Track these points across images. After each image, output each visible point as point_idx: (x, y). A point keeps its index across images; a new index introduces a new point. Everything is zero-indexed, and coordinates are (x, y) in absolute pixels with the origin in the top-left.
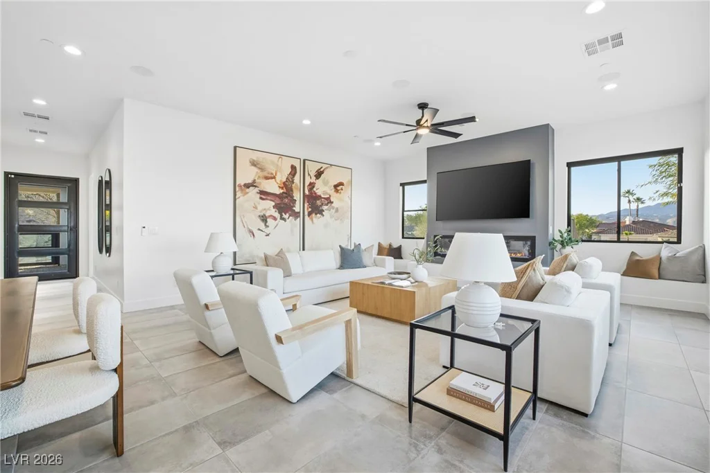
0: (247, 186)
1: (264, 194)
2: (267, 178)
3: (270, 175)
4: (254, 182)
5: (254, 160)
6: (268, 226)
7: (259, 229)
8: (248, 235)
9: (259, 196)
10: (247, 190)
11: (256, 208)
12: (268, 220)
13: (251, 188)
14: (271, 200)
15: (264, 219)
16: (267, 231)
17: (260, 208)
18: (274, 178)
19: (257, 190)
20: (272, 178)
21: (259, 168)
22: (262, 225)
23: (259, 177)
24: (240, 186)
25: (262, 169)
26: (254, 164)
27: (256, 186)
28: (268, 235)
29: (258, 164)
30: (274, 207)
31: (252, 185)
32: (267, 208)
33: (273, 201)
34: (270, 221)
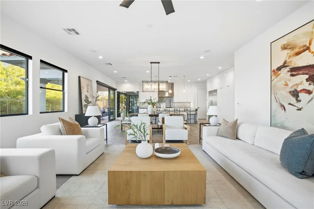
0: (279, 69)
1: (295, 71)
2: (298, 54)
3: (302, 49)
4: (285, 62)
5: (285, 45)
6: (300, 101)
7: (290, 104)
8: (280, 109)
9: (289, 73)
10: (279, 72)
11: (287, 85)
12: (300, 94)
13: (283, 69)
14: (303, 74)
15: (295, 94)
16: (299, 105)
17: (290, 84)
18: (308, 48)
19: (288, 69)
20: (304, 51)
21: (290, 48)
22: (293, 100)
23: (290, 57)
24: (274, 71)
25: (292, 48)
26: (284, 48)
27: (287, 66)
28: (300, 109)
29: (288, 45)
30: (307, 80)
31: (284, 66)
32: (298, 82)
33: (306, 74)
34: (302, 96)
